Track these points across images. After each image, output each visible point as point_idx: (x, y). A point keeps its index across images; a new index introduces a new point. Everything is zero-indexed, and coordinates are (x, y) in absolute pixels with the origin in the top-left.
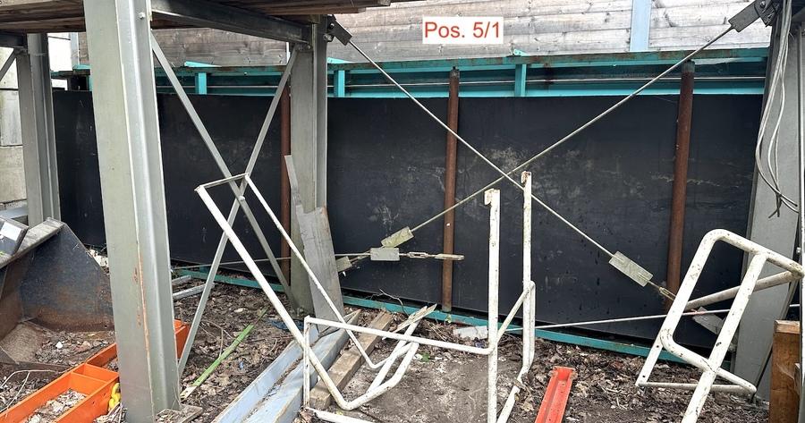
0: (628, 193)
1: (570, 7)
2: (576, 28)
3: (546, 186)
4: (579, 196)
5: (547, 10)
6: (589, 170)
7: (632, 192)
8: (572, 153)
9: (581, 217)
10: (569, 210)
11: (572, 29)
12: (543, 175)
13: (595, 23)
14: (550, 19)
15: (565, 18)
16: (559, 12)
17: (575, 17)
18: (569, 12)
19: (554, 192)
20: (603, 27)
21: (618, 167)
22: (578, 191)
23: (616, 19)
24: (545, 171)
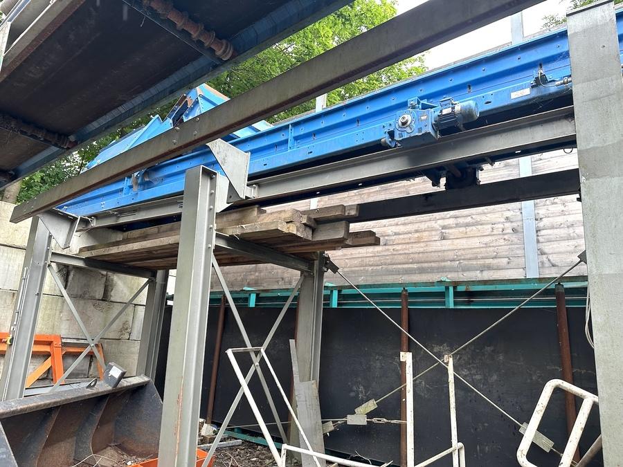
0: (532, 379)
1: (483, 255)
2: (489, 268)
3: (472, 372)
4: (496, 380)
5: (468, 256)
6: (501, 362)
7: (534, 378)
8: (489, 349)
9: (499, 397)
10: (490, 391)
11: (486, 268)
12: (470, 364)
13: (501, 264)
14: (471, 262)
15: (481, 262)
16: (476, 258)
17: (488, 261)
18: (483, 258)
19: (478, 377)
20: (508, 267)
21: (522, 359)
22: (495, 377)
23: (515, 261)
24: (471, 362)
